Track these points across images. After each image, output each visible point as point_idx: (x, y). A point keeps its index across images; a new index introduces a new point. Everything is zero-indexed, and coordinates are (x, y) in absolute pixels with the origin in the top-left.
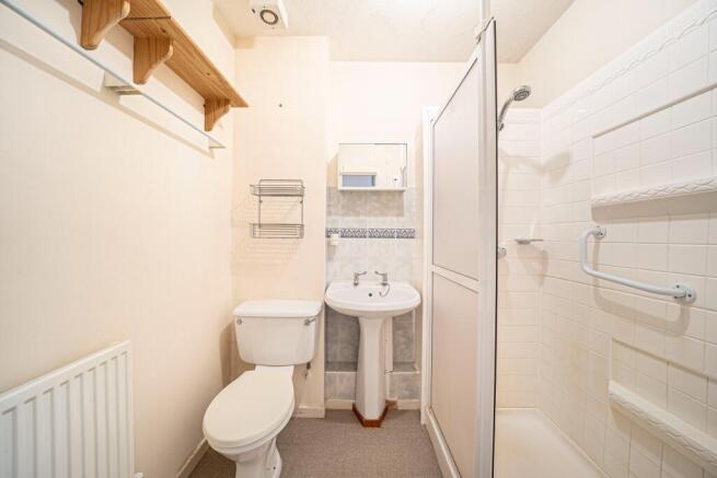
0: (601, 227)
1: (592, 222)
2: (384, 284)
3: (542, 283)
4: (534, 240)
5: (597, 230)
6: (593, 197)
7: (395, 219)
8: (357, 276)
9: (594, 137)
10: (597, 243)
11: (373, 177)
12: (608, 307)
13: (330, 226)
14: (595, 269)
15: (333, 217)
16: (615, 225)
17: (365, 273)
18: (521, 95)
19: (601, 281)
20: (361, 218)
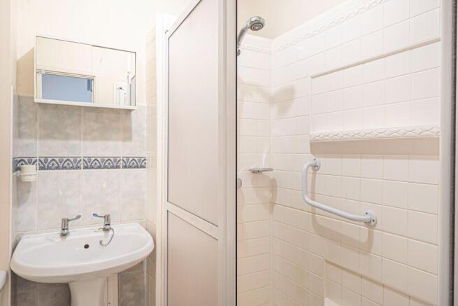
0: (317, 159)
1: (311, 155)
2: (106, 230)
3: (271, 211)
4: (265, 170)
5: (314, 162)
6: (311, 133)
7: (120, 143)
8: (66, 222)
9: (313, 77)
10: (314, 174)
11: (90, 82)
12: (322, 231)
13: (20, 154)
14: (313, 199)
15: (25, 141)
16: (327, 159)
17: (79, 217)
18: (257, 25)
19: (317, 210)
20: (72, 142)
